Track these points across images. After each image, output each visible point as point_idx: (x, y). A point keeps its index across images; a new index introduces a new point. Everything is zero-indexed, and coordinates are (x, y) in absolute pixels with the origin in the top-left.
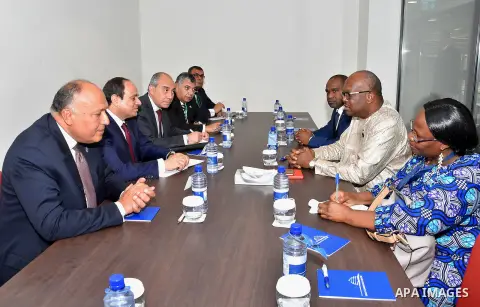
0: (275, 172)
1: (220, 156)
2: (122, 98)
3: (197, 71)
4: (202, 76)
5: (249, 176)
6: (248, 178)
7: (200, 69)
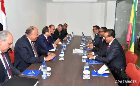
0: (83, 50)
1: (66, 46)
2: (48, 32)
3: (66, 25)
7: (67, 25)
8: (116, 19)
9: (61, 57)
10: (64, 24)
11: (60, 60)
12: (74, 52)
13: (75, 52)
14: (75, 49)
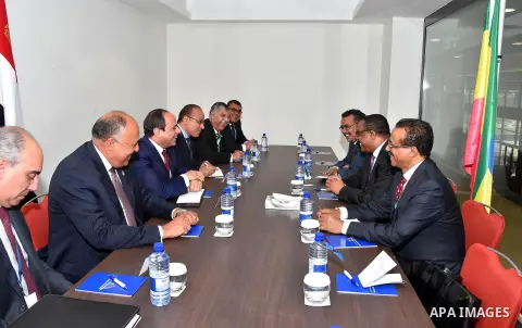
0: (300, 198)
1: (239, 184)
2: (164, 130)
3: (236, 106)
4: (240, 111)
5: (278, 202)
6: (277, 203)
7: (238, 104)
8: (426, 86)
9: (220, 225)
10: (230, 102)
11: (216, 235)
12: (269, 204)
13: (275, 206)
14: (274, 195)
